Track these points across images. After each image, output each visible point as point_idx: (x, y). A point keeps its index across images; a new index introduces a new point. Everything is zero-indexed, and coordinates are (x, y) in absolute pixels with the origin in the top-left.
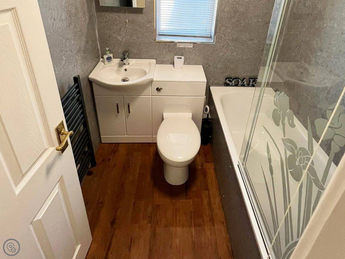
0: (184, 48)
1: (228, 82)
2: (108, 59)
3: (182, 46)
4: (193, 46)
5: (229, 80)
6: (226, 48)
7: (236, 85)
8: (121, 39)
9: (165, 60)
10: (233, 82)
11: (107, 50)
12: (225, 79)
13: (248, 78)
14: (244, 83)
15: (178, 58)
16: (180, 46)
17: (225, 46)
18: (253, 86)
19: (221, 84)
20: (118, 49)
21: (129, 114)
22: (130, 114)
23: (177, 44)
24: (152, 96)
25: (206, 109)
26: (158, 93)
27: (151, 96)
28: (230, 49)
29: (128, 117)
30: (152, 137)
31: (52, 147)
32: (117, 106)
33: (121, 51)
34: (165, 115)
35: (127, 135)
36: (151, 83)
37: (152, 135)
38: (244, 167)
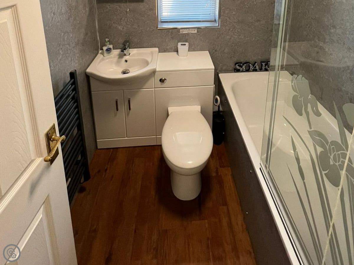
0: (188, 34)
1: (238, 67)
2: (108, 50)
3: (185, 32)
4: (197, 31)
5: (239, 66)
6: (232, 30)
7: (248, 70)
8: (122, 29)
9: (168, 47)
10: (244, 67)
11: (107, 41)
12: (234, 64)
13: (259, 62)
14: (255, 67)
15: (182, 45)
16: (184, 32)
17: (231, 29)
18: (266, 70)
19: (231, 70)
20: (118, 39)
21: (129, 112)
22: (131, 111)
23: (181, 31)
24: (155, 89)
25: (217, 100)
26: (161, 84)
27: (153, 89)
28: (236, 31)
29: (128, 115)
30: (156, 137)
31: (39, 157)
32: (117, 102)
33: (121, 41)
34: (171, 110)
35: (127, 137)
36: (153, 73)
37: (156, 136)
38: (268, 171)
